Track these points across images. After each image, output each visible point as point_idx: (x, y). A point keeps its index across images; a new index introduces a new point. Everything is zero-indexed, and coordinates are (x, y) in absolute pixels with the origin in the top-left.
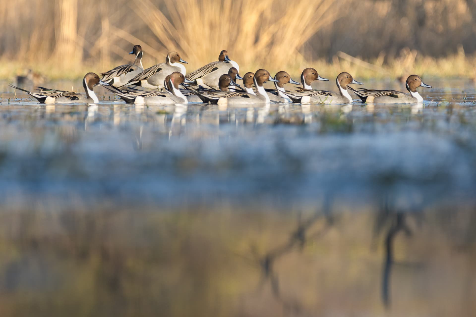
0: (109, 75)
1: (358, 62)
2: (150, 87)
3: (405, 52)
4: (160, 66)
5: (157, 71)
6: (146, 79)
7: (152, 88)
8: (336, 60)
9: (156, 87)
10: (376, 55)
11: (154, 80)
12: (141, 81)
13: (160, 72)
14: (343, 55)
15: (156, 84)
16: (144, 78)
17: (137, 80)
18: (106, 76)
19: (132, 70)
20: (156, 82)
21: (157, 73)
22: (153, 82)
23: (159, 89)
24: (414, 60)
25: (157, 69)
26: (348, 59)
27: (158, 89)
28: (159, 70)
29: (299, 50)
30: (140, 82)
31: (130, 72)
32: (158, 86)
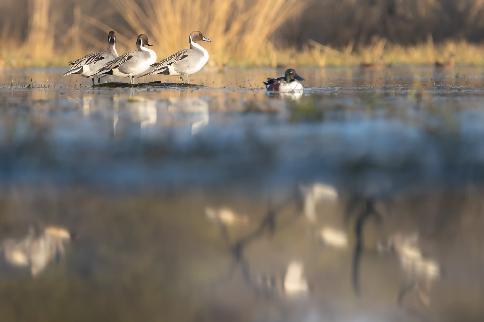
0: (77, 64)
1: (328, 50)
2: (121, 75)
3: (375, 39)
4: (130, 54)
5: (128, 59)
6: (118, 68)
7: (123, 76)
8: (306, 48)
9: (127, 75)
10: (346, 44)
11: (125, 68)
12: (113, 70)
13: (131, 60)
14: (312, 43)
15: (128, 72)
16: (115, 66)
17: (108, 69)
18: (75, 65)
19: (102, 58)
20: (127, 70)
21: (128, 61)
22: (125, 70)
23: (130, 77)
24: (383, 47)
25: (127, 57)
26: (318, 46)
27: (128, 77)
28: (130, 57)
29: (270, 38)
30: (111, 71)
31: (99, 61)
32: (129, 74)
